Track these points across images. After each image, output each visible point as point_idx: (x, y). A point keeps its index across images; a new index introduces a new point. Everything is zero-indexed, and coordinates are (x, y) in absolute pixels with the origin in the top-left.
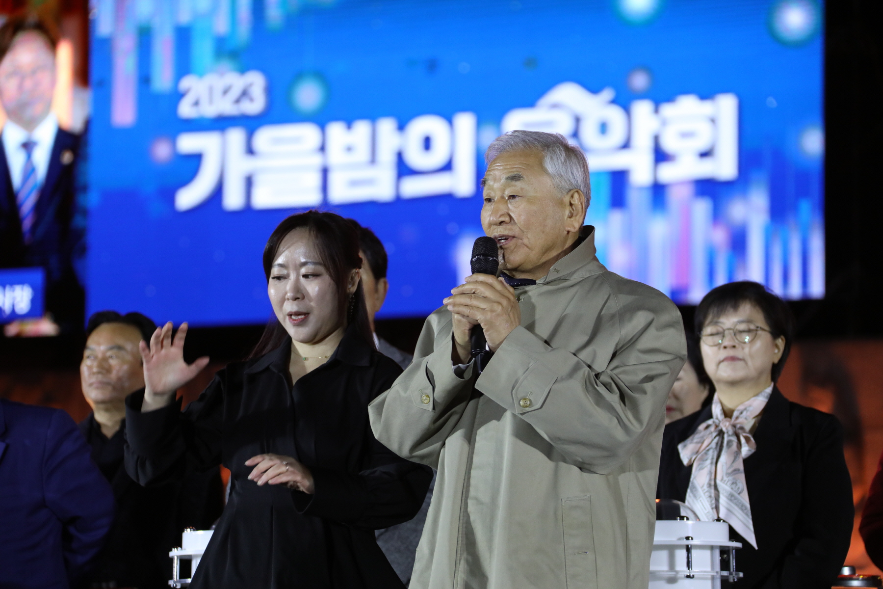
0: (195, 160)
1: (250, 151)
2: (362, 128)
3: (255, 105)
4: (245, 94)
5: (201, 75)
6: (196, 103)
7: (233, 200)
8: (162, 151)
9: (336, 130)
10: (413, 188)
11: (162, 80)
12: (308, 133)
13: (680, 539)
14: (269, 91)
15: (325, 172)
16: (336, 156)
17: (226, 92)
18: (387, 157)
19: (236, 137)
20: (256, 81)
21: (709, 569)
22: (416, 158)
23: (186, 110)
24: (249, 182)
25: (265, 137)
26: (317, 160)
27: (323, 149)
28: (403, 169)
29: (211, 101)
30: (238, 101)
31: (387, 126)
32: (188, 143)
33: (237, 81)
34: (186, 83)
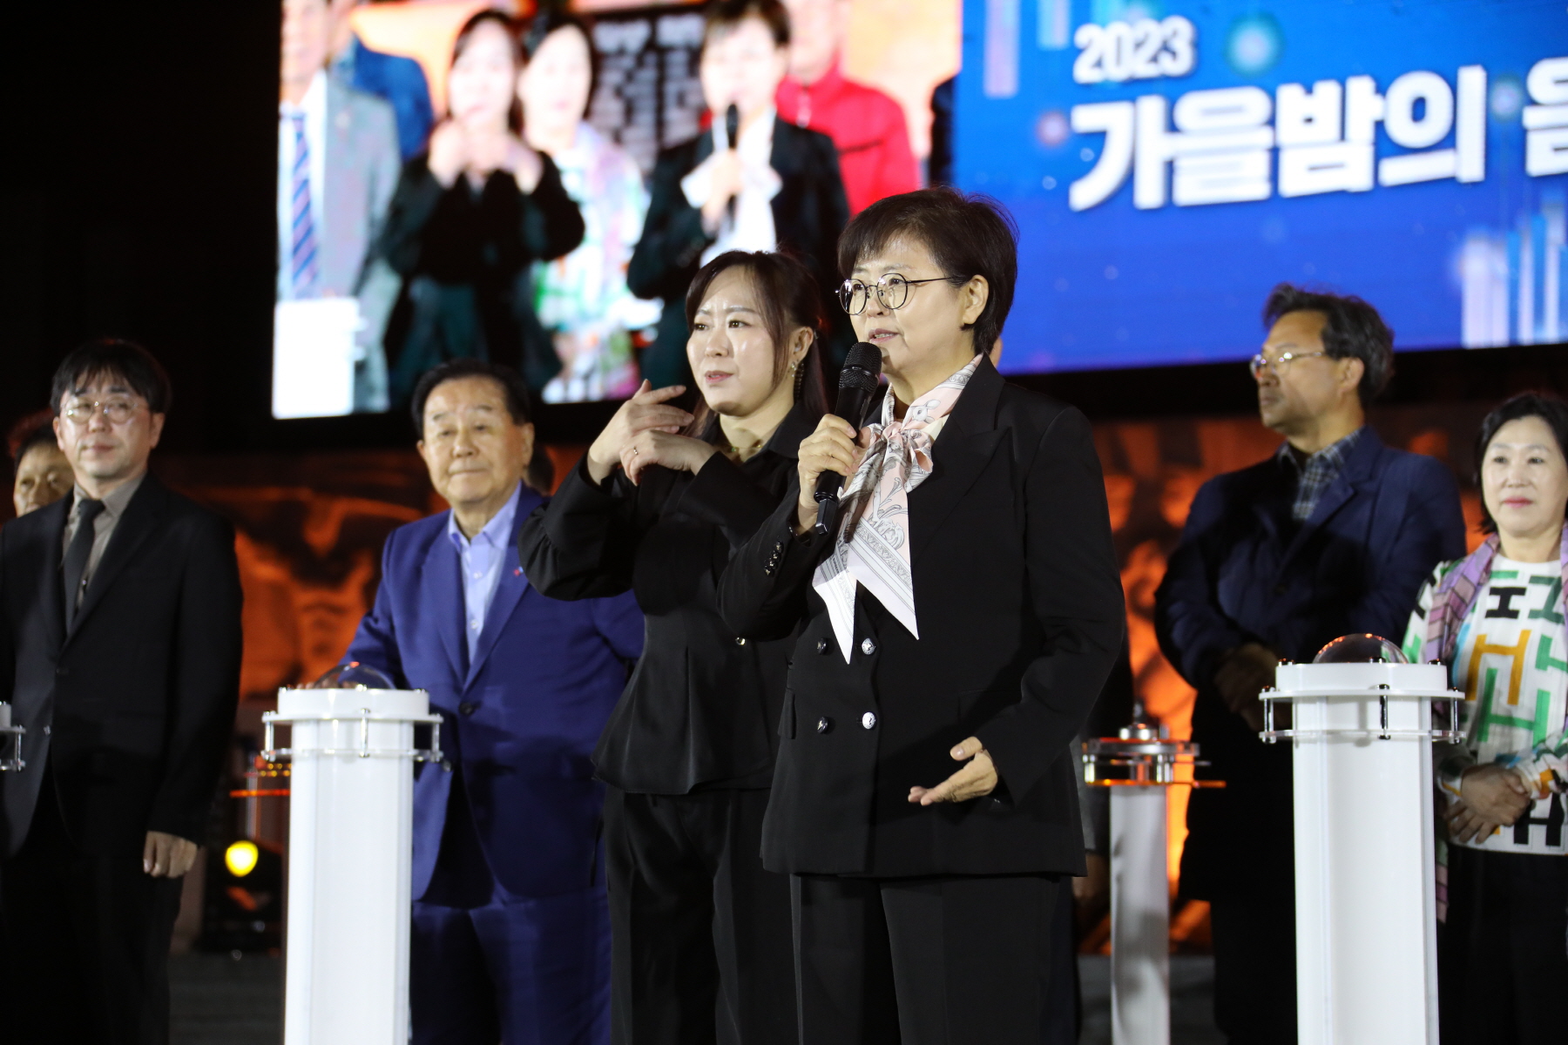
0: (1097, 139)
1: (1172, 127)
2: (1327, 91)
3: (1180, 64)
4: (1166, 48)
5: (1103, 25)
6: (1099, 64)
7: (1148, 194)
8: (1052, 129)
9: (1290, 95)
10: (1397, 171)
11: (1053, 34)
12: (1253, 101)
13: (1373, 688)
14: (1197, 45)
15: (1275, 152)
16: (1289, 130)
17: (1139, 45)
18: (1361, 133)
19: (1152, 107)
20: (1180, 30)
21: (1416, 727)
22: (1403, 130)
23: (1084, 72)
24: (1170, 168)
25: (1191, 107)
26: (1265, 138)
27: (1272, 122)
28: (1385, 145)
29: (1119, 60)
30: (1154, 59)
31: (1361, 87)
32: (1087, 118)
33: (1155, 32)
34: (1085, 35)
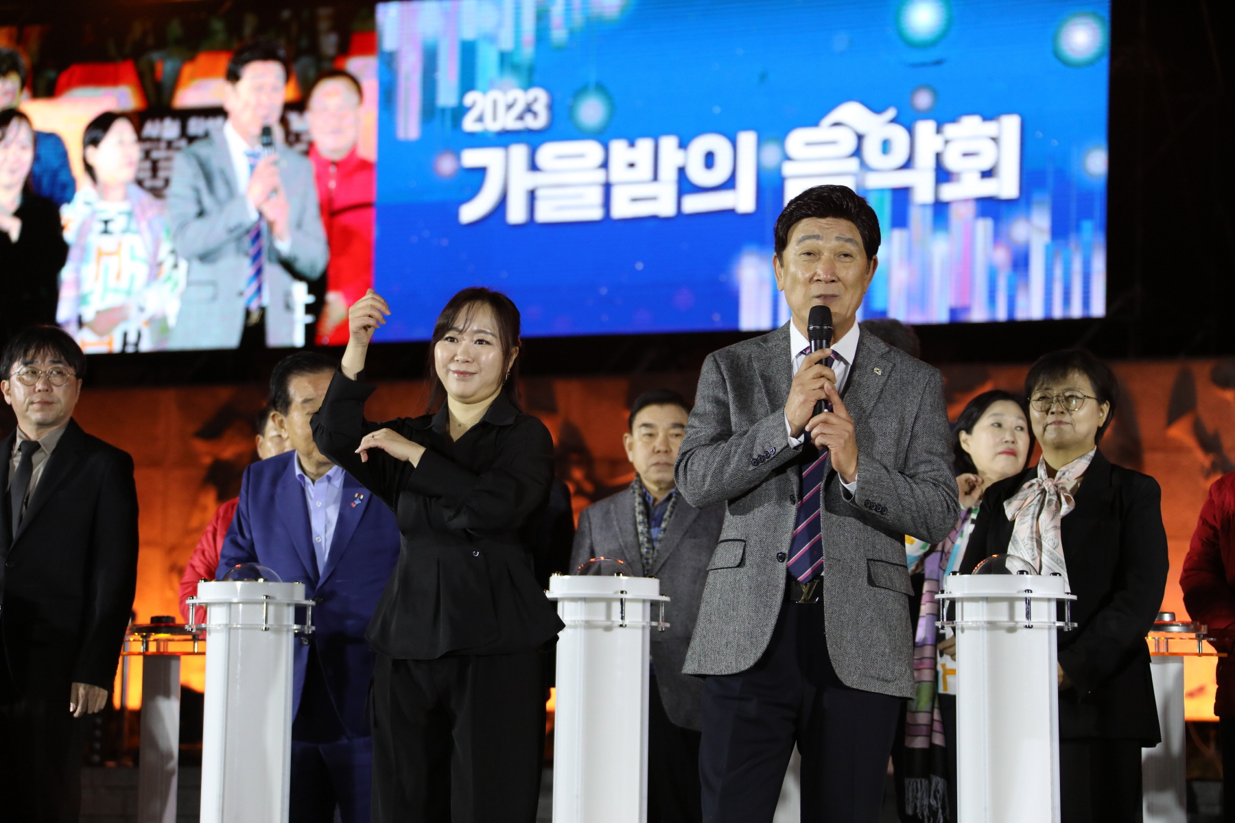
0: (480, 173)
1: (534, 167)
2: (645, 146)
3: (538, 122)
4: (529, 109)
5: (485, 92)
6: (480, 119)
7: (516, 214)
8: (446, 165)
9: (619, 148)
10: (693, 204)
11: (446, 97)
12: (592, 150)
14: (551, 107)
15: (607, 187)
16: (618, 172)
17: (510, 107)
18: (668, 174)
19: (519, 152)
20: (540, 97)
22: (698, 175)
23: (469, 124)
24: (532, 196)
25: (548, 153)
26: (600, 176)
27: (605, 165)
28: (685, 186)
29: (495, 118)
30: (521, 118)
31: (669, 144)
32: (472, 158)
33: (521, 97)
34: (469, 99)
